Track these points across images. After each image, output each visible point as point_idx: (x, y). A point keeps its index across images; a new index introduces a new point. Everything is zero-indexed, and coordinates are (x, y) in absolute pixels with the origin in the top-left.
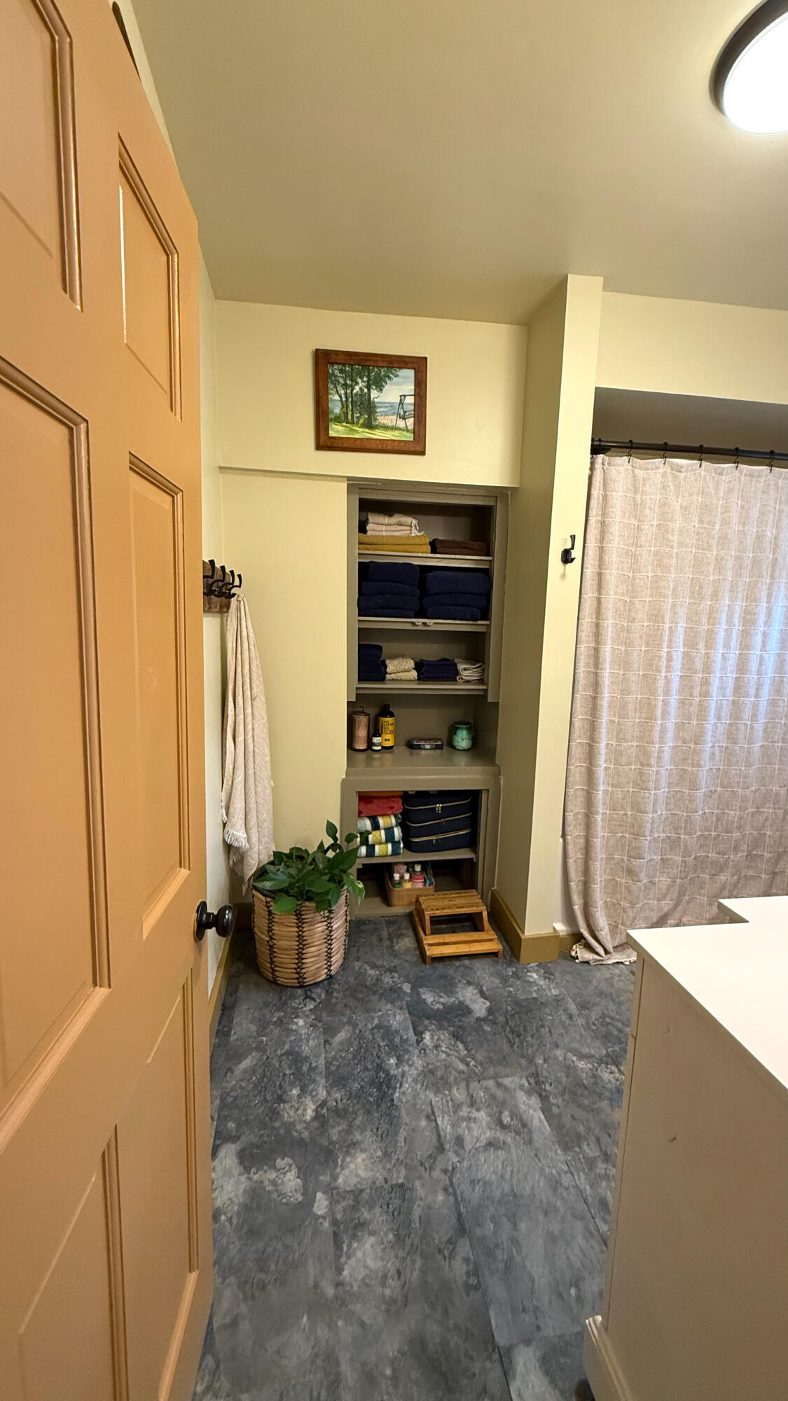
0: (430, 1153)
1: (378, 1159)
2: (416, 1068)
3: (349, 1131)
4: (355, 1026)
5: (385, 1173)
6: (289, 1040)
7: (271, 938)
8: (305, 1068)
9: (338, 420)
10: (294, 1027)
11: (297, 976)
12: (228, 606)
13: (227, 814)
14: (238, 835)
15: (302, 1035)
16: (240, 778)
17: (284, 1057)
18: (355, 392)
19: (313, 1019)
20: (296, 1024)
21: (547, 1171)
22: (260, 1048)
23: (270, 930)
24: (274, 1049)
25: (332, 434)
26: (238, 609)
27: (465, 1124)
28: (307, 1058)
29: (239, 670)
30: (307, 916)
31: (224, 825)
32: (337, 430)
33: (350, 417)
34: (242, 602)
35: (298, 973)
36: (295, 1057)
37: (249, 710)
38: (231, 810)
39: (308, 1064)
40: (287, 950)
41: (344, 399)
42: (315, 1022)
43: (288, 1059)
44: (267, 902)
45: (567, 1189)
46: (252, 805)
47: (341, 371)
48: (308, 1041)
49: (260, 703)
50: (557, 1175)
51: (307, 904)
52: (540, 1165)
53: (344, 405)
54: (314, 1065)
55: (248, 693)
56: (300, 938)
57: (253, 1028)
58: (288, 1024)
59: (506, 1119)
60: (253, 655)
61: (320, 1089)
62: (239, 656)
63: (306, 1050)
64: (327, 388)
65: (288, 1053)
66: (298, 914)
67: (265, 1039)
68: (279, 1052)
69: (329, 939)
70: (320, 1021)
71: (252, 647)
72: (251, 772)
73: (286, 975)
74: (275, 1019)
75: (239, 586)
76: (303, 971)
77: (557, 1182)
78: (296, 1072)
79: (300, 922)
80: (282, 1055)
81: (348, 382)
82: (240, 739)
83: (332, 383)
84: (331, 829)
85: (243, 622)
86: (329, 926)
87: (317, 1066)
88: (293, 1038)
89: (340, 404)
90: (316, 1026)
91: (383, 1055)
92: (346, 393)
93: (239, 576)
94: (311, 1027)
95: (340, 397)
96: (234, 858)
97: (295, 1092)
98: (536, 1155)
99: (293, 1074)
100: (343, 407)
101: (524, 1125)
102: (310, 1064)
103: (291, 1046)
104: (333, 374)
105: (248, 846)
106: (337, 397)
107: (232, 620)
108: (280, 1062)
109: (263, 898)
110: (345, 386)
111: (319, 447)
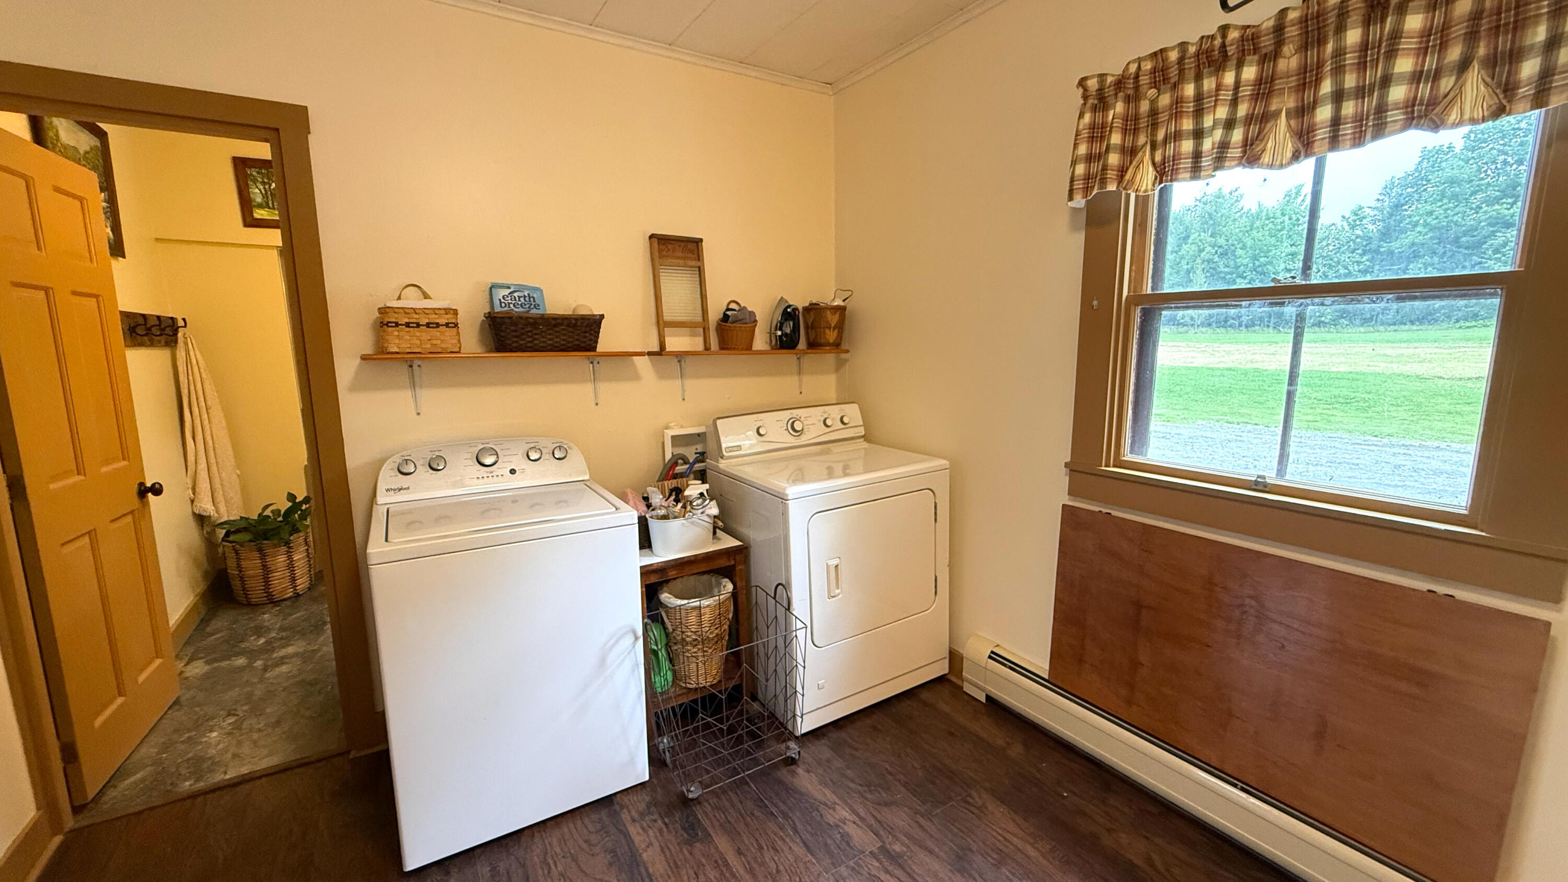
7: (240, 571)
9: (260, 206)
11: (266, 595)
12: (176, 342)
13: (194, 494)
14: (206, 506)
16: (203, 465)
18: (272, 187)
23: (239, 566)
25: (256, 216)
26: (186, 344)
29: (192, 388)
30: (269, 551)
31: (192, 501)
32: (259, 214)
33: (271, 205)
34: (189, 339)
35: (266, 593)
37: (205, 416)
38: (197, 490)
40: (254, 577)
41: (263, 192)
44: (233, 546)
46: (217, 485)
47: (258, 173)
51: (265, 542)
53: (265, 196)
55: (202, 404)
56: (264, 567)
60: (204, 376)
62: (191, 378)
64: (247, 185)
66: (260, 550)
71: (202, 371)
72: (213, 461)
73: (257, 594)
75: (185, 326)
76: (271, 590)
79: (263, 557)
81: (266, 180)
82: (199, 437)
83: (252, 180)
84: (291, 497)
85: (192, 353)
86: (290, 558)
89: (261, 195)
92: (265, 188)
93: (184, 319)
95: (260, 190)
96: (207, 529)
100: (264, 197)
104: (251, 174)
106: (257, 191)
109: (230, 545)
110: (263, 183)
111: (246, 225)
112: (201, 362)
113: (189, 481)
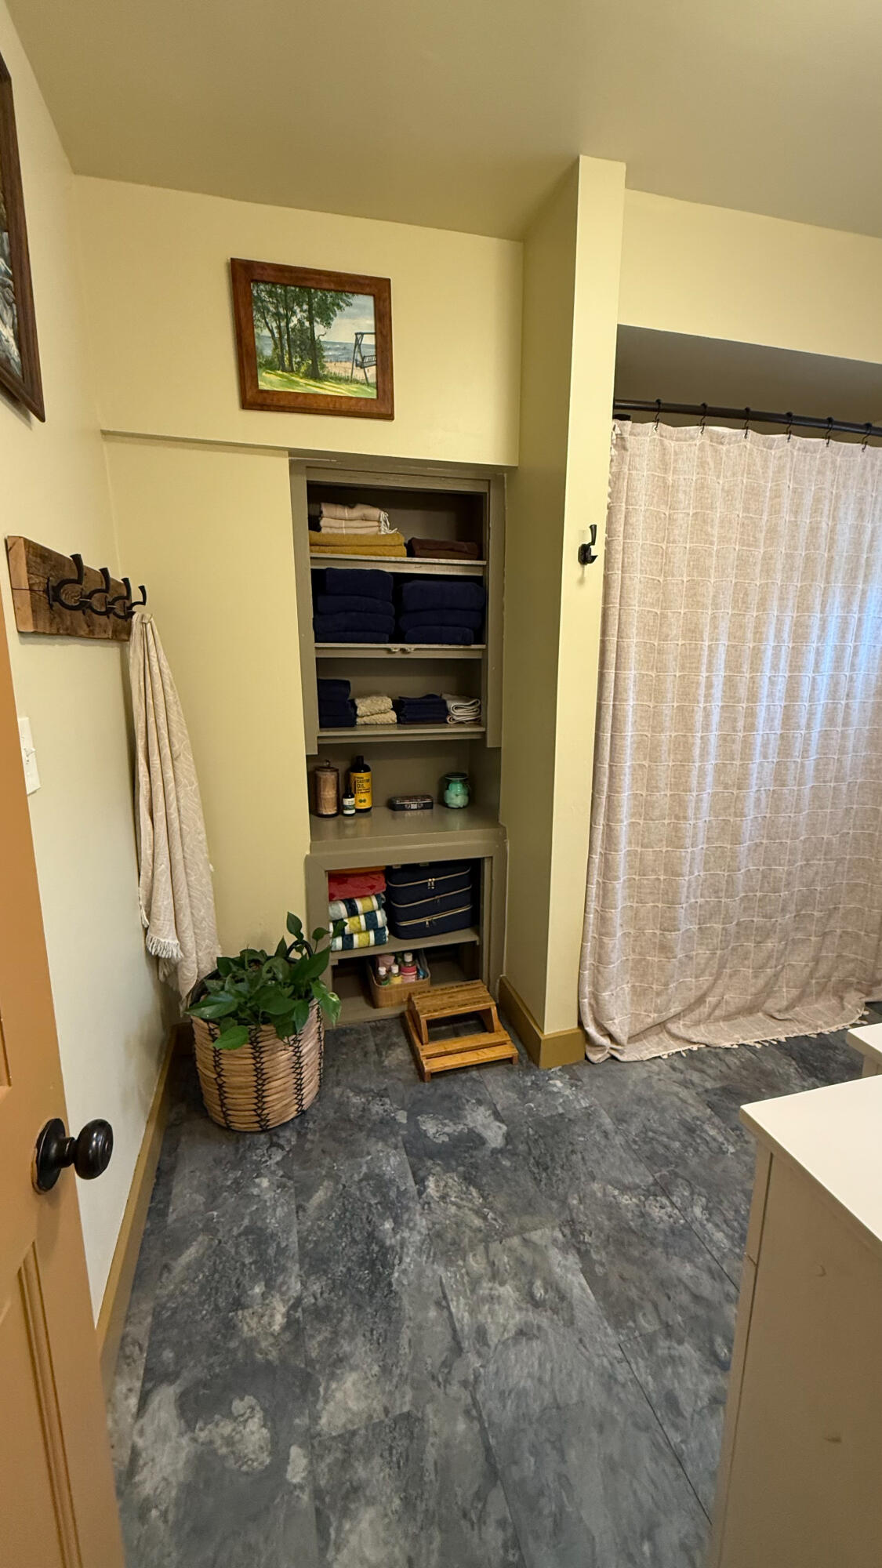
0: (443, 1359)
1: (376, 1378)
2: (420, 1232)
3: (332, 1341)
4: (336, 1179)
5: (384, 1400)
6: (248, 1211)
7: (220, 1075)
8: (271, 1252)
9: (270, 366)
10: (255, 1191)
12: (129, 632)
13: (149, 916)
14: (167, 942)
15: (266, 1201)
16: (163, 866)
17: (243, 1238)
18: (291, 325)
19: (282, 1177)
20: (259, 1186)
21: (597, 1361)
22: (209, 1228)
23: (217, 1064)
24: (228, 1228)
25: (263, 385)
26: (144, 635)
27: (487, 1307)
28: (273, 1236)
29: (151, 720)
30: (267, 1043)
31: (146, 930)
32: (269, 381)
33: (287, 363)
34: (149, 625)
35: (259, 1115)
36: (258, 1237)
37: (170, 774)
38: (154, 909)
39: (274, 1245)
40: (240, 1088)
41: (277, 335)
42: (284, 1179)
43: (247, 1240)
45: (624, 1386)
46: (184, 901)
47: (270, 294)
48: (274, 1210)
49: (186, 764)
50: (609, 1367)
52: (587, 1354)
53: (278, 345)
54: (283, 1245)
55: (166, 751)
56: (259, 1071)
57: (200, 1199)
58: (248, 1187)
59: (539, 1292)
60: (170, 698)
61: (293, 1279)
62: (150, 701)
63: (272, 1223)
64: (251, 319)
65: (247, 1231)
66: (254, 1043)
67: (215, 1213)
68: (235, 1232)
69: (297, 1067)
70: (290, 1178)
71: (168, 688)
72: (178, 856)
74: (229, 1183)
75: (144, 603)
76: (265, 1112)
77: (610, 1377)
78: (259, 1258)
79: (257, 1051)
80: (240, 1235)
81: (281, 310)
82: (160, 814)
83: (258, 311)
84: (293, 924)
85: (153, 653)
86: (297, 1053)
87: (287, 1246)
88: (255, 1207)
89: (271, 342)
90: (285, 1186)
91: (375, 1219)
92: (279, 327)
94: (278, 1187)
95: (271, 331)
97: (258, 1290)
98: (581, 1341)
99: (255, 1262)
100: (276, 347)
101: (563, 1298)
102: (279, 1243)
103: (251, 1220)
104: (259, 297)
105: (181, 954)
106: (266, 333)
107: (135, 647)
108: (237, 1246)
110: (277, 316)
112: (166, 671)
113: (142, 893)
